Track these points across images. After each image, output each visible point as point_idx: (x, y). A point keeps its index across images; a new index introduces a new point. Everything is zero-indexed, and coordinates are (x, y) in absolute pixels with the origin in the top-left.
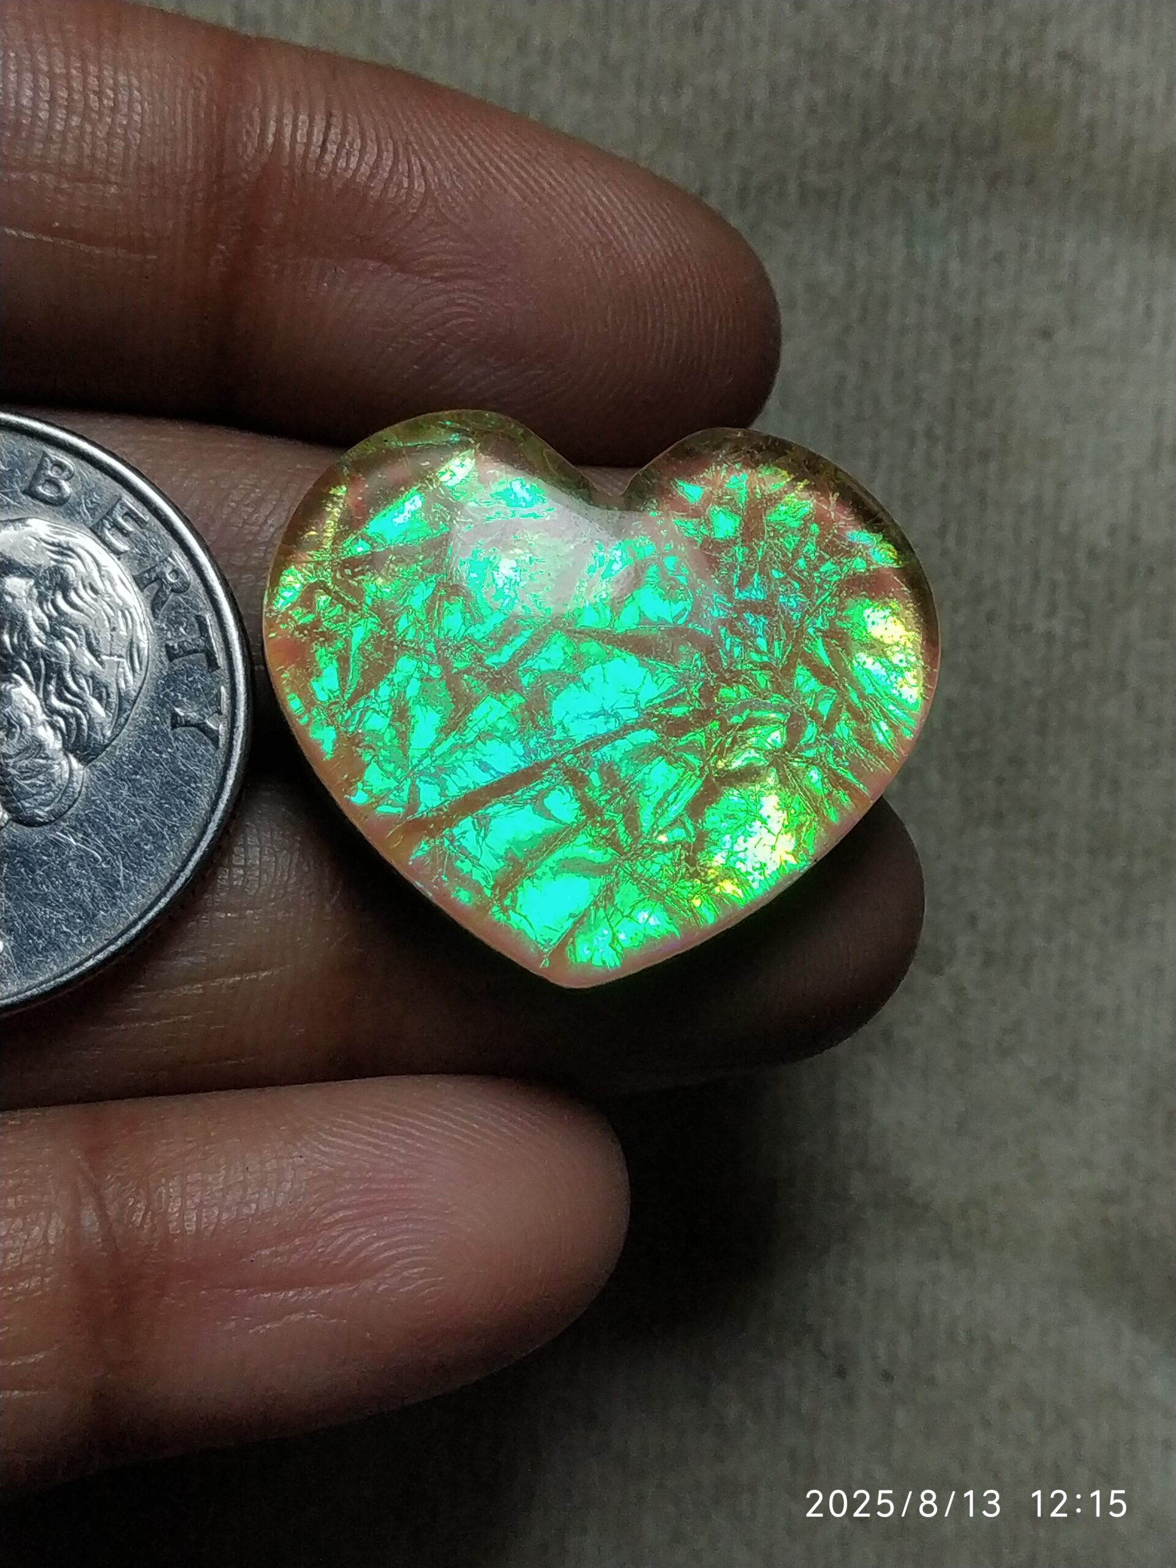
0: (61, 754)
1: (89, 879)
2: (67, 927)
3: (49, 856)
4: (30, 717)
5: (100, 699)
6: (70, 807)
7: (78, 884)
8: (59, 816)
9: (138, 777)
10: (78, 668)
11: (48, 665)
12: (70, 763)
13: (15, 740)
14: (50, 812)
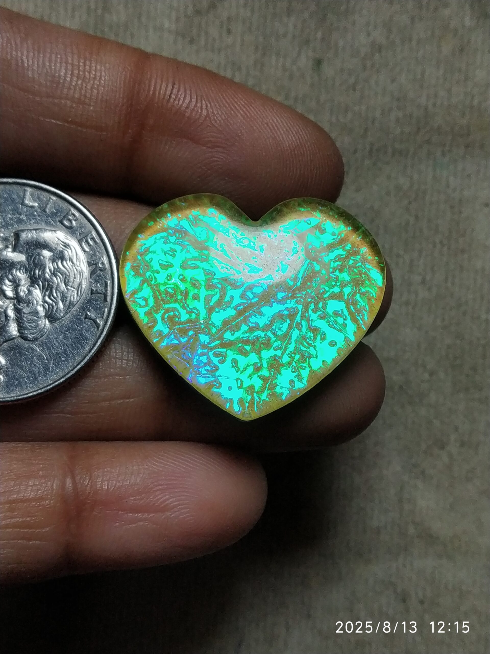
0: (43, 318)
1: (39, 364)
2: (27, 379)
3: (29, 352)
4: (37, 301)
5: (63, 302)
6: (41, 337)
7: (35, 365)
8: (36, 339)
9: (68, 333)
10: (58, 289)
11: (48, 285)
12: (45, 322)
13: (29, 308)
14: (33, 337)
